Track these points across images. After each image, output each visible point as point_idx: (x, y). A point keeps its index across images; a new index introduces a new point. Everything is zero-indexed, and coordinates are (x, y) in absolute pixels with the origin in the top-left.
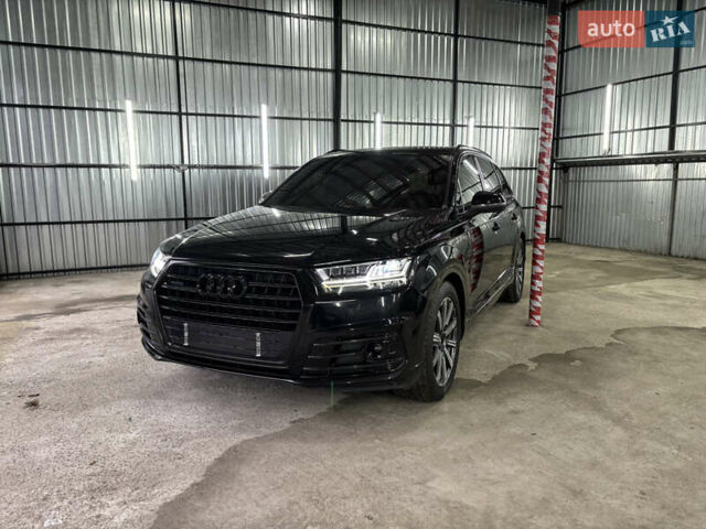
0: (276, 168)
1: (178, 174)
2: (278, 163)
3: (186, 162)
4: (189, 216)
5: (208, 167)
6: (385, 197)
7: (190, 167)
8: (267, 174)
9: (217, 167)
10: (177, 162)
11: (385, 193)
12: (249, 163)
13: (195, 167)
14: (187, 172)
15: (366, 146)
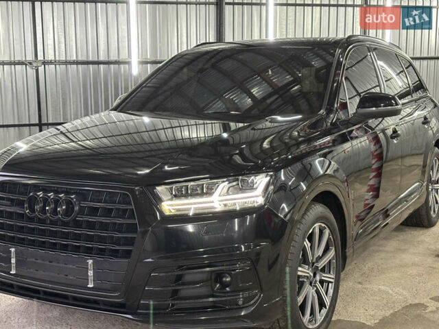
0: (147, 63)
1: (31, 72)
2: (149, 57)
3: (40, 57)
4: (44, 121)
5: (67, 63)
6: (270, 95)
7: (45, 63)
8: (135, 70)
9: (77, 63)
10: (30, 57)
11: (270, 89)
12: (113, 57)
13: (50, 63)
14: (41, 69)
15: (256, 37)
